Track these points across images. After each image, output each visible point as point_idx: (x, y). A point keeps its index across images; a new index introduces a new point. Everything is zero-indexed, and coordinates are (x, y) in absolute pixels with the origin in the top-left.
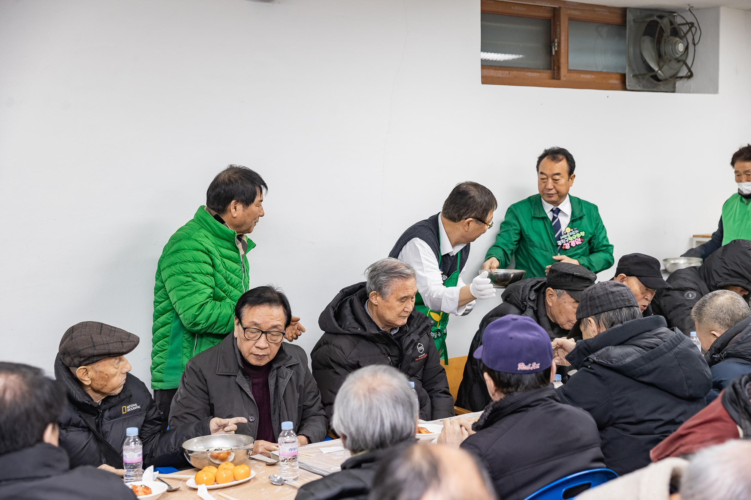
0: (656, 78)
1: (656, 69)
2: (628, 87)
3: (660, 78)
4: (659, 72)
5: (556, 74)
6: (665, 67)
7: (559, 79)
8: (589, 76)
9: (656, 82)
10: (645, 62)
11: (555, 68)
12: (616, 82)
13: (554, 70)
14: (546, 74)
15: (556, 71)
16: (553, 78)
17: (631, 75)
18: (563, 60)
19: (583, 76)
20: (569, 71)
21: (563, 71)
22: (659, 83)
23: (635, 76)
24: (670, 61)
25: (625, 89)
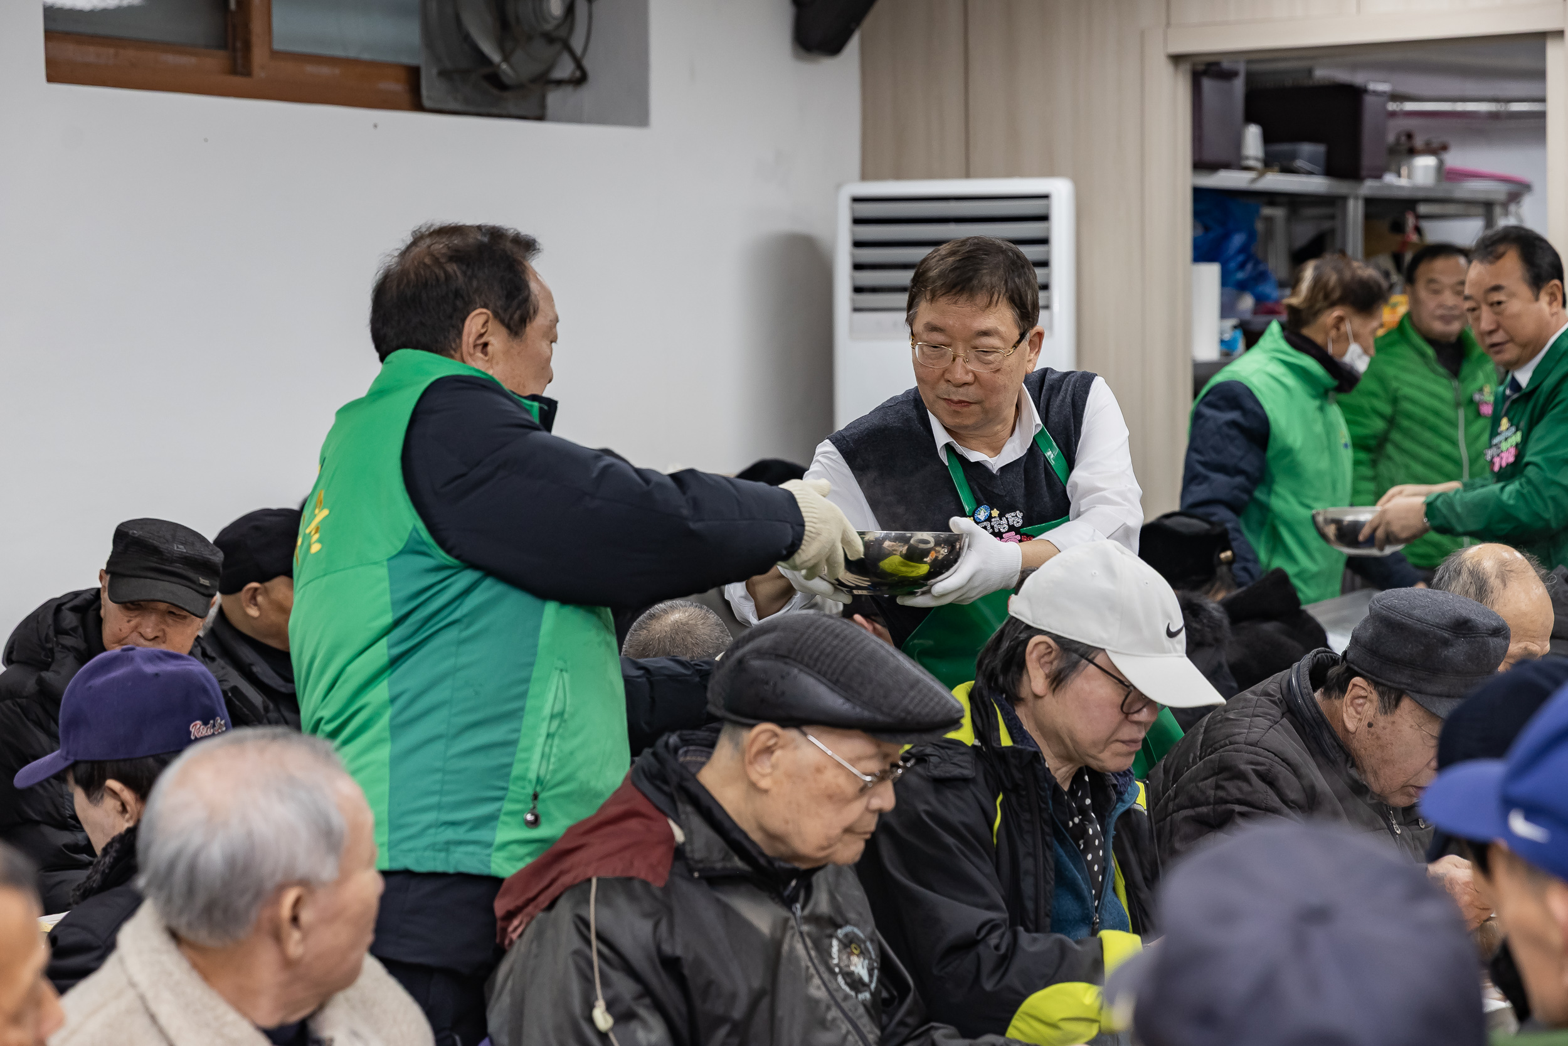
0: (495, 80)
1: (496, 58)
2: (426, 103)
3: (506, 80)
4: (504, 66)
5: (240, 61)
6: (519, 56)
7: (247, 72)
8: (325, 71)
9: (495, 92)
10: (467, 38)
11: (239, 45)
12: (396, 87)
13: (234, 50)
14: (214, 61)
15: (239, 54)
16: (234, 71)
17: (434, 71)
18: (257, 26)
19: (310, 69)
20: (275, 55)
21: (259, 55)
22: (506, 94)
23: (443, 74)
24: (530, 38)
25: (417, 105)
